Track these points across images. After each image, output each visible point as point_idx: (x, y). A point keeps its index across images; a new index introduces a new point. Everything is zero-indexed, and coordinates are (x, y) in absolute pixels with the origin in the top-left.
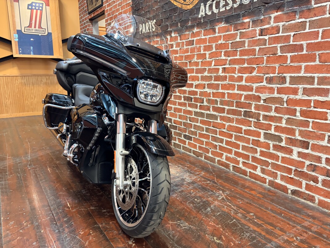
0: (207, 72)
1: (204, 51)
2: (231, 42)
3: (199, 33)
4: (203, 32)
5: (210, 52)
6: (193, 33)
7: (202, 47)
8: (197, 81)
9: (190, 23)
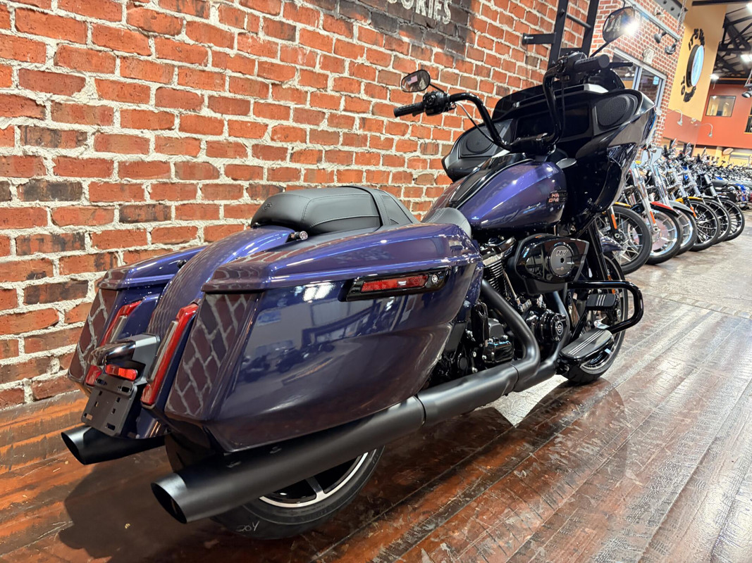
0: (326, 121)
1: (321, 68)
2: (380, 68)
3: (310, 13)
4: (322, 14)
5: (337, 75)
6: (293, 5)
7: (319, 57)
8: (298, 143)
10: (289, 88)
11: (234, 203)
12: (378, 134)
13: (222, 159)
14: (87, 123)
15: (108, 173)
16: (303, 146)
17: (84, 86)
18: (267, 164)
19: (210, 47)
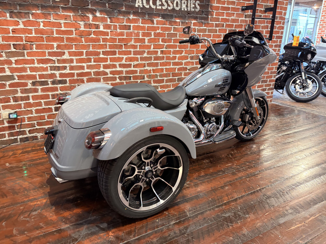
0: (146, 53)
1: (142, 36)
2: (167, 32)
3: (136, 20)
4: (141, 20)
5: (149, 38)
6: (129, 19)
7: (141, 33)
8: (136, 62)
9: (124, 8)
10: (130, 45)
11: (114, 82)
12: (169, 55)
13: (108, 69)
14: (67, 64)
15: (74, 76)
16: (138, 63)
17: (65, 54)
18: (124, 70)
19: (101, 37)
